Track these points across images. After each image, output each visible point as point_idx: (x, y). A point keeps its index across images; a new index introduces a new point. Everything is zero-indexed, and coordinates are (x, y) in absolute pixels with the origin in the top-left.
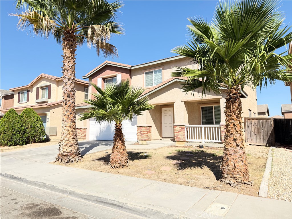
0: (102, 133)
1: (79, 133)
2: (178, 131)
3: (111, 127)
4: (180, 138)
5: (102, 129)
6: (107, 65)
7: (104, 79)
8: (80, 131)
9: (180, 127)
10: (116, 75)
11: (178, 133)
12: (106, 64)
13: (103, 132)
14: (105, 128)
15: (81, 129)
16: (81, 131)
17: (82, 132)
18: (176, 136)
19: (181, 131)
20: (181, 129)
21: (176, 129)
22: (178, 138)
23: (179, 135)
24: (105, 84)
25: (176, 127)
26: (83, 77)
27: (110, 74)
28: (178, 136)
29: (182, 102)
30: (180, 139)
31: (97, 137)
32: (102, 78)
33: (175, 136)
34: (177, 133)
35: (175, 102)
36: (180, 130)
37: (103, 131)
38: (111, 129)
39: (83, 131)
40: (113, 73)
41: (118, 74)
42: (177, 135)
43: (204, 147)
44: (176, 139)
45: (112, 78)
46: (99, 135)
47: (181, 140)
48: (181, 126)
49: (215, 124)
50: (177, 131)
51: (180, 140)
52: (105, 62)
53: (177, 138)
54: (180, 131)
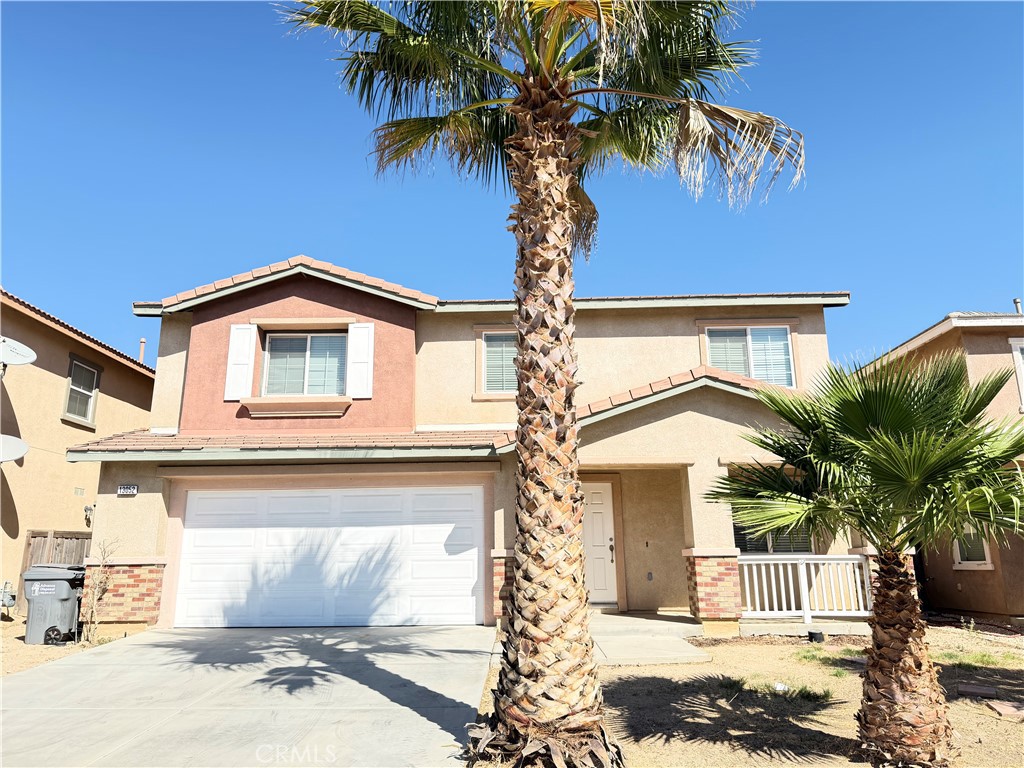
0: (265, 589)
1: (121, 590)
2: (714, 579)
3: (323, 562)
4: (722, 606)
5: (267, 572)
6: (300, 273)
7: (263, 332)
8: (131, 581)
9: (719, 564)
10: (347, 325)
11: (712, 585)
12: (300, 269)
13: (275, 583)
14: (289, 567)
15: (137, 571)
16: (139, 580)
17: (143, 588)
18: (706, 600)
19: (726, 578)
20: (722, 569)
21: (704, 569)
22: (713, 605)
23: (716, 594)
24: (267, 354)
25: (705, 563)
26: (136, 306)
27: (306, 316)
28: (716, 599)
29: (720, 465)
30: (723, 610)
31: (227, 611)
32: (259, 327)
33: (702, 600)
34: (707, 585)
35: (692, 465)
36: (720, 574)
37: (270, 580)
38: (327, 567)
39: (151, 581)
40: (328, 316)
41: (358, 322)
42: (708, 594)
43: (827, 638)
44: (706, 610)
45: (309, 336)
46: (243, 601)
47: (728, 616)
48: (723, 557)
49: (776, 551)
50: (709, 580)
51: (722, 616)
52: (294, 261)
53: (707, 605)
54: (720, 580)
